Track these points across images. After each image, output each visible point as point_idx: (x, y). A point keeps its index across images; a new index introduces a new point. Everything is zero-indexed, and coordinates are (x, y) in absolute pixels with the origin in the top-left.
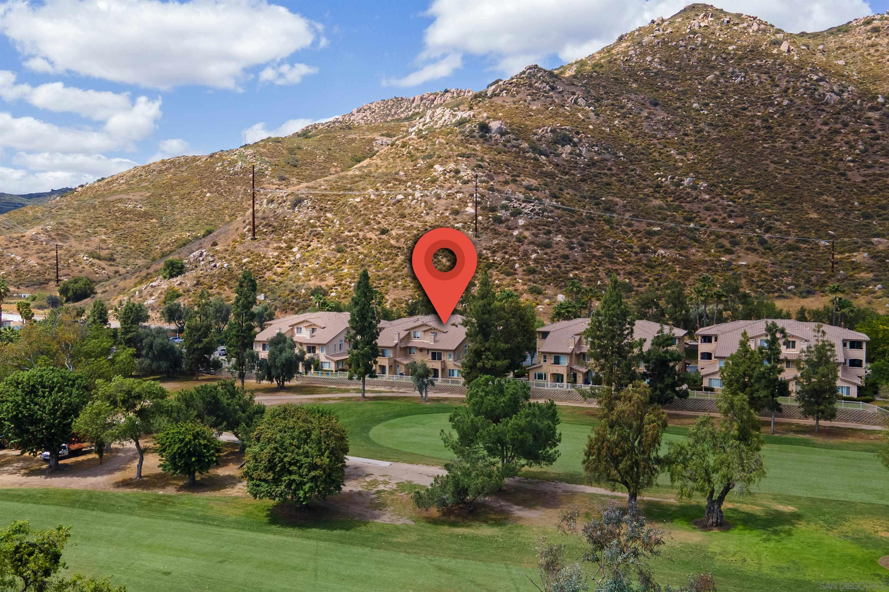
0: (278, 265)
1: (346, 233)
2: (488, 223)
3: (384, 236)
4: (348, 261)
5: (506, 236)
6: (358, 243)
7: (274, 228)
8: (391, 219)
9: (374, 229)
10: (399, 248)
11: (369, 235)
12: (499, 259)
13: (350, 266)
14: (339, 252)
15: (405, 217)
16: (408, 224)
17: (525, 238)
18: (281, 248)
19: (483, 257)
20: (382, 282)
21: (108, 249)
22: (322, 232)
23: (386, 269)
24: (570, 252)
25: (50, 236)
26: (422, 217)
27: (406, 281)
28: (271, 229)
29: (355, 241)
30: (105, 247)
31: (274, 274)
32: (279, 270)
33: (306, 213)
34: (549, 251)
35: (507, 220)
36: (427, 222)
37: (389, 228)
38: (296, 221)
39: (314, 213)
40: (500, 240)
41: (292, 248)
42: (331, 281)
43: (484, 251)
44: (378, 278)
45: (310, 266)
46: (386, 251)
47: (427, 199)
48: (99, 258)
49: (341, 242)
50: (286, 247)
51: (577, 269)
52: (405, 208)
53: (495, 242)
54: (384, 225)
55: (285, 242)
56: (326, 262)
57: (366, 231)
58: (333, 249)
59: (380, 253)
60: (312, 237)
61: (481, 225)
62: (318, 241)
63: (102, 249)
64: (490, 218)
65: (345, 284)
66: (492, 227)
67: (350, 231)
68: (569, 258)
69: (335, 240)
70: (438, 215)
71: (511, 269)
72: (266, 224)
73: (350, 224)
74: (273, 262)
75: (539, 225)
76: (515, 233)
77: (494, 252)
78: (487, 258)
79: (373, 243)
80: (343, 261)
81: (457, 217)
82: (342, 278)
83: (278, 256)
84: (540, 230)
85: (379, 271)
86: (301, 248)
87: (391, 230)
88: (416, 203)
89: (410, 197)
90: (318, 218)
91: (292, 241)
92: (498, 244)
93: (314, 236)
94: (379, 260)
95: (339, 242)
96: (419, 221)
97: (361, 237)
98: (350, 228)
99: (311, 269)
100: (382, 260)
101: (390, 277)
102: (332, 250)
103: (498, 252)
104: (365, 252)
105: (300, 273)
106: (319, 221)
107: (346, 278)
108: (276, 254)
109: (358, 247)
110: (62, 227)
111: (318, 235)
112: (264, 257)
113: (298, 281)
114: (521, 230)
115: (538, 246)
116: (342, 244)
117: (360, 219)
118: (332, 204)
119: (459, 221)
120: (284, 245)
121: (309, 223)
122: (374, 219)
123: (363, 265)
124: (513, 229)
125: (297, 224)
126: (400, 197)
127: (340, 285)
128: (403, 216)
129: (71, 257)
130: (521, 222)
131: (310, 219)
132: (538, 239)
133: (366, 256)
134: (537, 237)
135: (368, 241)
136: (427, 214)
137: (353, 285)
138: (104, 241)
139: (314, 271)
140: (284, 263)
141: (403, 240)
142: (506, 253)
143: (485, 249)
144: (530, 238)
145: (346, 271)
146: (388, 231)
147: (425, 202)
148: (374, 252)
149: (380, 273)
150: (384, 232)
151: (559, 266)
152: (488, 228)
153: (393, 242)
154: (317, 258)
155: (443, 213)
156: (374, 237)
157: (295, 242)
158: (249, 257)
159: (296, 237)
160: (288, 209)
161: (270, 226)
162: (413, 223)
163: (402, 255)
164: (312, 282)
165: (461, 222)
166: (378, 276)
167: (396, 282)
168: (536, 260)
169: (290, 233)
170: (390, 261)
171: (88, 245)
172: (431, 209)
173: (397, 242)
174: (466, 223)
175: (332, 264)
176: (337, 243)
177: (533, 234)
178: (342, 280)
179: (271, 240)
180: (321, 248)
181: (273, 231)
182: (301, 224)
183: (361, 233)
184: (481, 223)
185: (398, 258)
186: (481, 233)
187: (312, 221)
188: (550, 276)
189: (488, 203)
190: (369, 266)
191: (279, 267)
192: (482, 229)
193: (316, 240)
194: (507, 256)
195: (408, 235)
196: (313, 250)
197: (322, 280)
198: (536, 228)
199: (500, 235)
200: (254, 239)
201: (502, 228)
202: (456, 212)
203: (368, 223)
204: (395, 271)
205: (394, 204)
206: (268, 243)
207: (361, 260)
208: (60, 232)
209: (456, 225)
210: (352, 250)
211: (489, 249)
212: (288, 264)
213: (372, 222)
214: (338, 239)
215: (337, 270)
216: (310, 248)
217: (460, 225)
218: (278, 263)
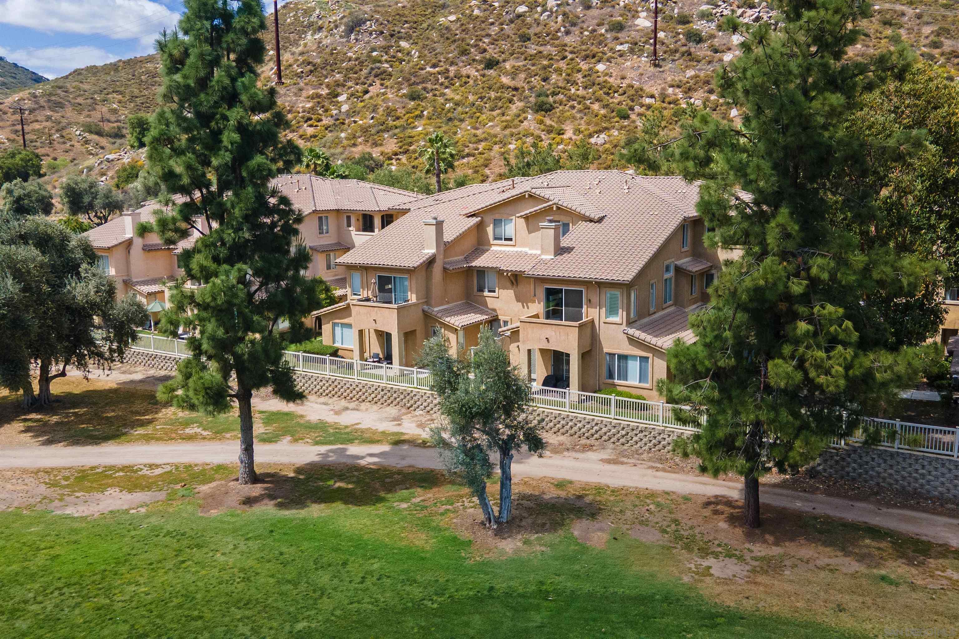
0: (310, 122)
1: (428, 69)
2: (676, 42)
3: (492, 71)
4: (425, 113)
5: (710, 62)
6: (446, 84)
7: (314, 65)
8: (505, 45)
9: (474, 60)
10: (516, 89)
11: (465, 71)
12: (698, 103)
13: (428, 122)
14: (413, 99)
15: (529, 39)
16: (532, 49)
18: (319, 96)
19: (667, 100)
20: (481, 146)
21: (117, 121)
22: (390, 69)
23: (490, 124)
25: (36, 103)
26: (558, 38)
27: (524, 143)
28: (309, 67)
29: (442, 80)
30: (113, 119)
31: (301, 136)
32: (310, 131)
33: (368, 42)
35: (712, 36)
36: (566, 45)
37: (501, 59)
38: (349, 54)
39: (381, 42)
40: (700, 70)
41: (337, 96)
42: (391, 146)
43: (670, 90)
44: (474, 139)
45: (361, 122)
46: (493, 95)
47: (567, 9)
48: (99, 133)
49: (418, 84)
50: (328, 94)
52: (529, 27)
53: (690, 73)
54: (492, 52)
55: (328, 86)
56: (388, 115)
57: (461, 64)
58: (404, 95)
59: (482, 98)
60: (372, 78)
61: (664, 48)
62: (382, 85)
63: (109, 121)
64: (679, 34)
65: (415, 151)
66: (684, 49)
67: (434, 66)
69: (409, 80)
70: (586, 33)
71: (723, 118)
72: (303, 62)
73: (436, 55)
74: (303, 117)
76: (728, 57)
77: (689, 91)
78: (675, 102)
79: (471, 82)
80: (417, 113)
81: (619, 35)
82: (410, 140)
83: (312, 108)
85: (477, 129)
86: (352, 95)
87: (504, 61)
88: (549, 16)
89: (539, 9)
90: (386, 49)
91: (338, 85)
92: (697, 76)
93: (376, 76)
94: (480, 110)
95: (414, 84)
96: (552, 45)
97: (451, 74)
98: (434, 61)
99: (361, 126)
100: (485, 110)
101: (496, 136)
102: (402, 97)
103: (696, 90)
104: (457, 98)
105: (343, 135)
106: (387, 53)
107: (417, 141)
108: (309, 105)
109: (447, 91)
110: (59, 91)
111: (382, 75)
113: (335, 147)
114: (737, 53)
116: (420, 87)
117: (452, 47)
118: (410, 28)
119: (623, 41)
120: (324, 91)
121: (369, 56)
122: (476, 46)
123: (450, 119)
124: (723, 51)
125: (350, 60)
126: (522, 9)
127: (405, 152)
128: (525, 38)
129: (58, 131)
130: (737, 39)
131: (373, 50)
133: (457, 104)
135: (464, 80)
136: (568, 33)
138: (115, 111)
139: (365, 130)
140: (320, 120)
141: (522, 76)
142: (711, 92)
143: (672, 86)
145: (420, 129)
146: (498, 63)
147: (564, 14)
148: (471, 98)
149: (479, 132)
150: (491, 64)
152: (676, 51)
153: (505, 80)
154: (375, 109)
155: (594, 31)
156: (473, 73)
157: (344, 86)
159: (347, 79)
160: (341, 37)
161: (309, 63)
162: (541, 48)
163: (520, 100)
164: (360, 148)
165: (626, 42)
166: (475, 135)
167: (505, 145)
169: (339, 73)
170: (498, 111)
171: (89, 116)
172: (574, 24)
173: (513, 79)
174: (636, 44)
175: (398, 118)
176: (410, 85)
178: (411, 144)
179: (306, 84)
180: (383, 94)
181: (311, 71)
182: (357, 59)
183: (452, 69)
184: (663, 44)
185: (513, 107)
186: (664, 60)
187: (374, 54)
189: (676, 11)
190: (462, 120)
191: (311, 126)
192: (665, 52)
193: (378, 82)
195: (533, 68)
196: (371, 98)
197: (375, 144)
199: (699, 61)
200: (280, 84)
201: (702, 51)
202: (619, 27)
203: (464, 52)
204: (506, 127)
205: (512, 21)
206: (301, 90)
207: (449, 111)
208: (53, 98)
209: (619, 48)
210: (435, 95)
211: (679, 87)
212: (326, 121)
213: (472, 50)
214: (413, 79)
215: (404, 128)
216: (367, 96)
217: (625, 47)
218: (310, 119)
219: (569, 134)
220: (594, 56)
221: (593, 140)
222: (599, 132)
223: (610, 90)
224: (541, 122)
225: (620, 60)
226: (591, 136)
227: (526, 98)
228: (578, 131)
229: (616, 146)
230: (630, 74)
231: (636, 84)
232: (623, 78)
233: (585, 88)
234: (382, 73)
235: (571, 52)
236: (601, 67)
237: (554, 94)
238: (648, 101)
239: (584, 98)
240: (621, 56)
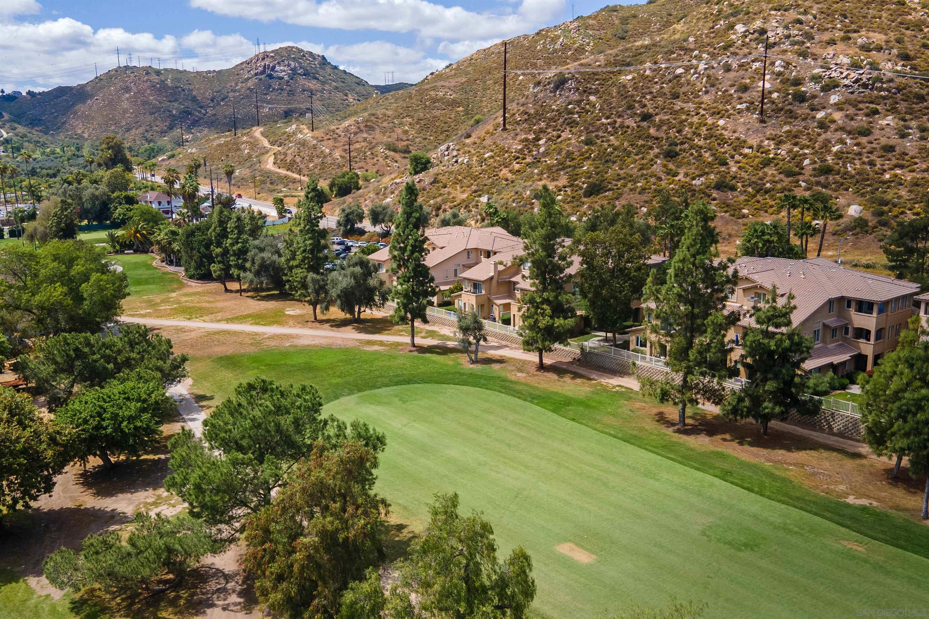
0: (518, 160)
1: (604, 120)
3: (645, 123)
4: (592, 155)
5: (804, 119)
6: (612, 132)
7: (529, 115)
8: (660, 101)
9: (636, 114)
10: (657, 139)
11: (627, 122)
12: (783, 153)
13: (591, 163)
14: (587, 144)
15: (678, 97)
16: (678, 106)
17: (833, 121)
18: (527, 140)
19: (761, 150)
20: (619, 184)
21: (408, 140)
22: (579, 119)
23: (632, 166)
24: (900, 141)
26: (699, 96)
28: (526, 117)
29: (610, 129)
30: (405, 138)
32: (517, 167)
33: (567, 97)
34: (864, 140)
35: (814, 97)
36: (702, 103)
37: (654, 113)
38: (553, 107)
39: (576, 97)
40: (794, 126)
41: (539, 140)
42: (563, 181)
43: (766, 142)
44: (616, 178)
45: (549, 162)
46: (640, 142)
47: (711, 72)
48: (395, 151)
49: (593, 132)
50: (533, 139)
51: (902, 167)
52: (682, 85)
53: (786, 128)
54: (650, 108)
55: (534, 133)
56: (568, 157)
57: (626, 117)
58: (582, 141)
59: (632, 145)
60: (565, 126)
61: (773, 106)
62: (570, 131)
63: (402, 140)
64: (789, 94)
65: (577, 185)
66: (789, 107)
67: (607, 118)
68: (894, 151)
69: (588, 129)
70: (720, 93)
71: (797, 166)
72: (523, 112)
73: (611, 108)
74: (514, 156)
75: (860, 102)
76: (820, 115)
77: (779, 143)
78: (767, 152)
79: (629, 132)
80: (587, 155)
81: (743, 95)
82: (576, 177)
83: (521, 150)
84: (861, 110)
85: (622, 169)
86: (549, 139)
87: (656, 114)
88: (697, 78)
89: (692, 71)
90: (579, 102)
91: (541, 132)
92: (789, 131)
93: (568, 124)
94: (629, 154)
95: (590, 132)
96: (693, 102)
97: (618, 125)
98: (608, 114)
99: (548, 165)
100: (632, 155)
101: (632, 176)
102: (580, 142)
103: (785, 143)
104: (617, 143)
105: (536, 171)
106: (578, 106)
107: (581, 178)
108: (520, 147)
109: (611, 137)
111: (572, 124)
112: (507, 152)
114: (829, 111)
115: (849, 133)
116: (594, 134)
117: (623, 103)
118: (599, 84)
119: (744, 100)
120: (531, 137)
121: (566, 109)
122: (640, 102)
123: (607, 161)
124: (818, 110)
125: (553, 111)
126: (680, 71)
127: (570, 186)
128: (676, 96)
129: (370, 149)
130: (834, 99)
131: (570, 103)
132: (853, 123)
133: (615, 149)
134: (852, 119)
135: (625, 129)
136: (707, 92)
137: (585, 186)
138: (406, 132)
139: (549, 168)
140: (525, 159)
141: (665, 128)
142: (796, 144)
143: (769, 139)
144: (840, 122)
145: (585, 168)
146: (651, 116)
147: (709, 77)
148: (626, 144)
149: (622, 172)
150: (646, 117)
151: (872, 164)
152: (782, 109)
153: (652, 131)
154: (560, 152)
155: (726, 91)
156: (633, 124)
157: (545, 132)
158: (492, 151)
159: (548, 126)
160: (551, 92)
161: (526, 113)
162: (684, 105)
163: (657, 147)
164: (543, 182)
165: (746, 102)
166: (619, 175)
167: (635, 183)
168: (838, 156)
169: (544, 121)
170: (640, 156)
171: (390, 137)
172: (713, 86)
173: (658, 130)
174: (753, 103)
175: (573, 159)
176: (588, 133)
177: (847, 116)
178: (576, 180)
179: (521, 130)
180: (569, 139)
181: (526, 120)
182: (558, 110)
183: (619, 120)
184: (774, 103)
185: (651, 152)
186: (769, 117)
187: (570, 107)
188: (852, 177)
189: (794, 74)
190: (614, 162)
191: (518, 163)
192: (772, 110)
193: (568, 129)
194: (796, 149)
195: (674, 122)
196: (560, 142)
197: (553, 180)
198: (855, 106)
199: (796, 118)
200: (505, 129)
201: (802, 109)
202: (745, 89)
203: (631, 107)
204: (641, 169)
205: (670, 81)
206: (517, 135)
207: (608, 155)
209: (739, 106)
210: (602, 141)
211: (773, 139)
212: (529, 160)
213: (636, 105)
214: (591, 128)
215: (575, 167)
216: (559, 140)
217: (744, 106)
218: (518, 158)
219: (680, 177)
220: (719, 113)
221: (694, 182)
222: (700, 176)
223: (722, 141)
224: (665, 166)
225: (738, 116)
226: (694, 179)
227: (662, 146)
228: (686, 175)
229: (708, 187)
230: (741, 129)
231: (743, 137)
232: (734, 132)
233: (705, 139)
234: (571, 123)
235: (704, 109)
236: (721, 122)
237: (682, 143)
238: (746, 151)
239: (701, 147)
240: (739, 113)
